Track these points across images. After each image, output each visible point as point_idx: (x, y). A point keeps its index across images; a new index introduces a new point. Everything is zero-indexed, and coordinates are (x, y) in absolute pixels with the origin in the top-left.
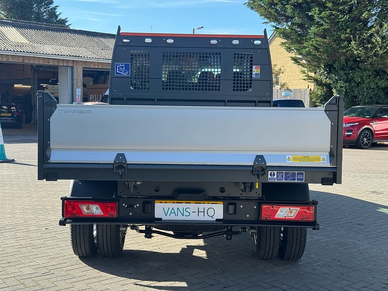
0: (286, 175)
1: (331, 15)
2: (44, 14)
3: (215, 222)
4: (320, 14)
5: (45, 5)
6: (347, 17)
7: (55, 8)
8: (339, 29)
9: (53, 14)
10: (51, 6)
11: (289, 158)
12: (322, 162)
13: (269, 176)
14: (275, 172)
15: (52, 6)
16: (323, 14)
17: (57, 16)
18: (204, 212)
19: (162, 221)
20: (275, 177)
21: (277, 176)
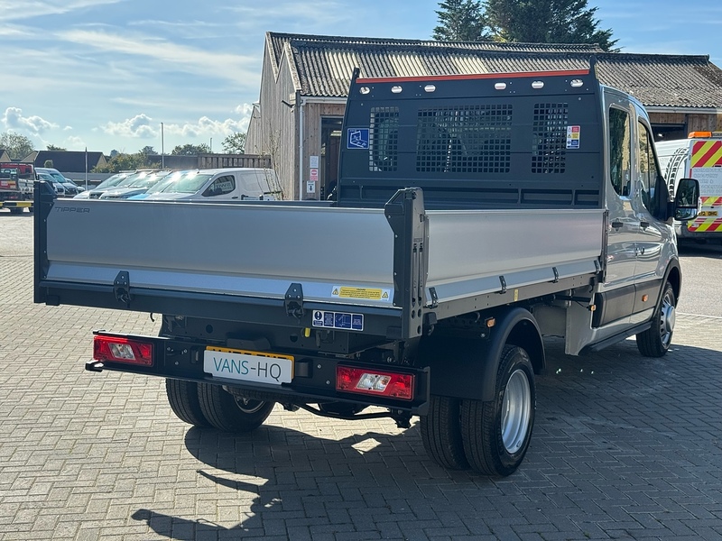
0: (337, 319)
2: (571, 26)
3: (281, 388)
5: (572, 9)
7: (589, 14)
9: (585, 24)
10: (583, 9)
11: (336, 290)
12: (382, 299)
13: (314, 319)
14: (322, 313)
15: (583, 11)
17: (593, 28)
18: (266, 370)
19: (214, 379)
20: (322, 320)
21: (325, 319)
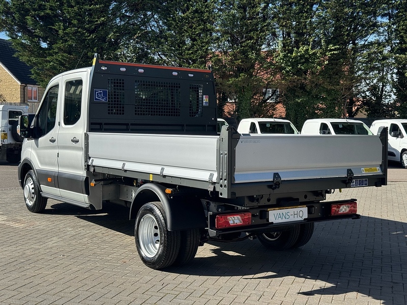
0: (359, 182)
1: (77, 32)
3: (303, 221)
4: (64, 30)
6: (93, 36)
8: (85, 47)
11: (363, 170)
12: (378, 171)
13: (351, 184)
14: (354, 180)
16: (68, 30)
19: (274, 224)
20: (354, 183)
